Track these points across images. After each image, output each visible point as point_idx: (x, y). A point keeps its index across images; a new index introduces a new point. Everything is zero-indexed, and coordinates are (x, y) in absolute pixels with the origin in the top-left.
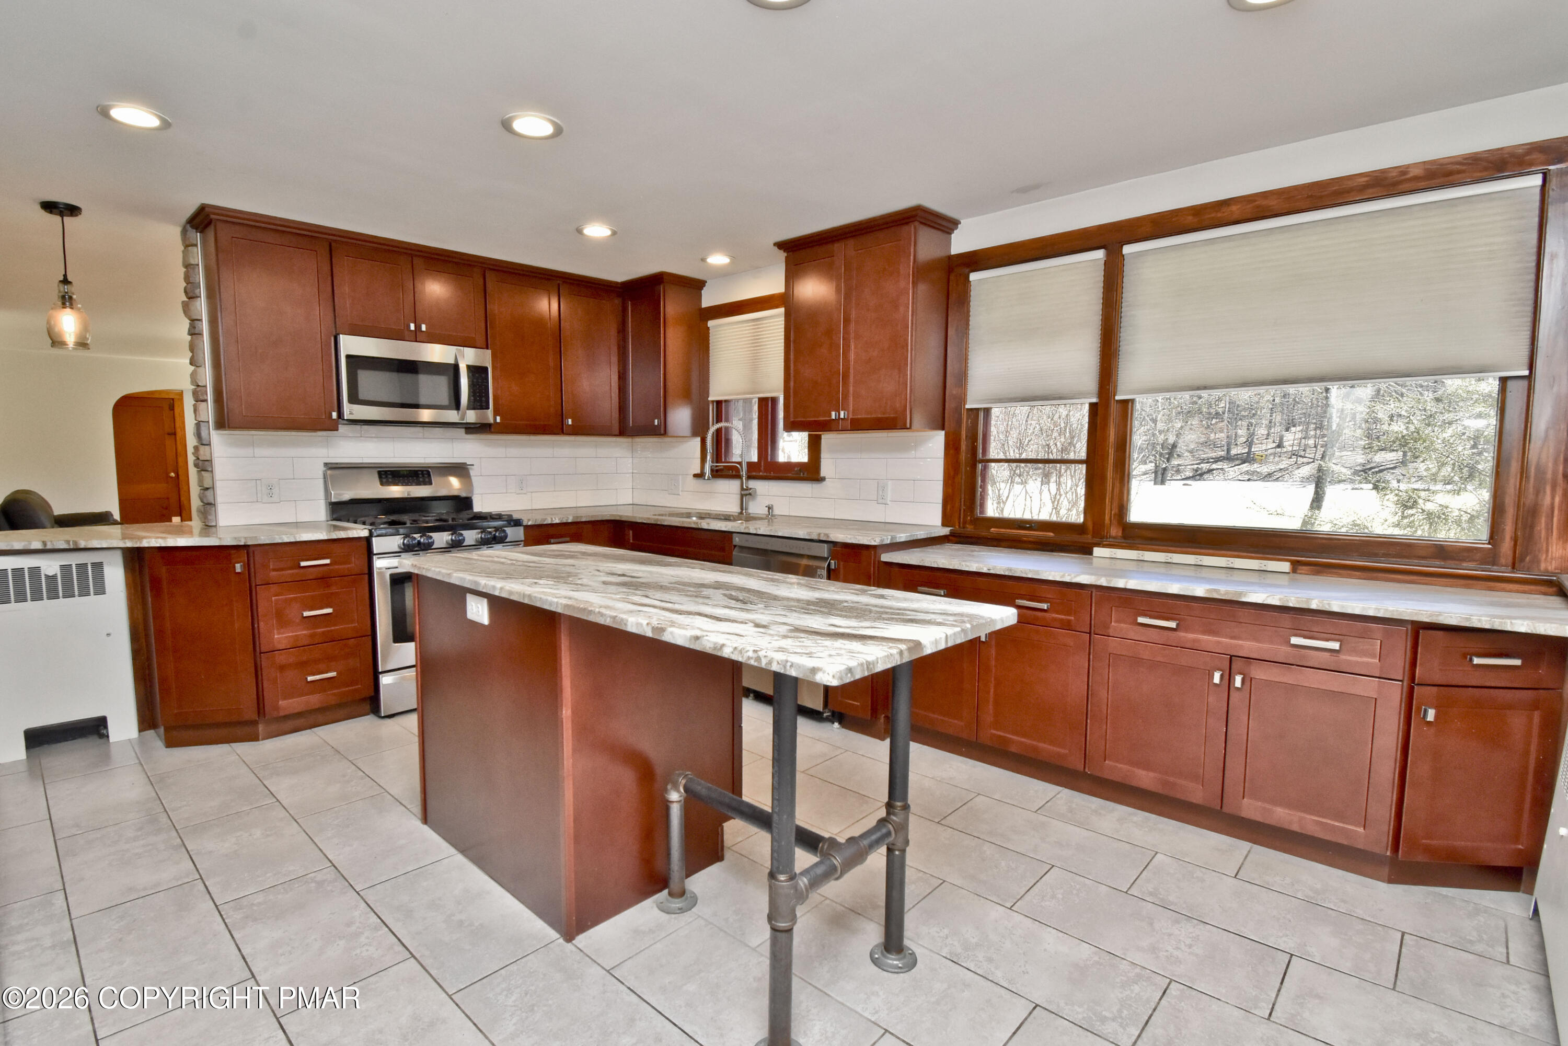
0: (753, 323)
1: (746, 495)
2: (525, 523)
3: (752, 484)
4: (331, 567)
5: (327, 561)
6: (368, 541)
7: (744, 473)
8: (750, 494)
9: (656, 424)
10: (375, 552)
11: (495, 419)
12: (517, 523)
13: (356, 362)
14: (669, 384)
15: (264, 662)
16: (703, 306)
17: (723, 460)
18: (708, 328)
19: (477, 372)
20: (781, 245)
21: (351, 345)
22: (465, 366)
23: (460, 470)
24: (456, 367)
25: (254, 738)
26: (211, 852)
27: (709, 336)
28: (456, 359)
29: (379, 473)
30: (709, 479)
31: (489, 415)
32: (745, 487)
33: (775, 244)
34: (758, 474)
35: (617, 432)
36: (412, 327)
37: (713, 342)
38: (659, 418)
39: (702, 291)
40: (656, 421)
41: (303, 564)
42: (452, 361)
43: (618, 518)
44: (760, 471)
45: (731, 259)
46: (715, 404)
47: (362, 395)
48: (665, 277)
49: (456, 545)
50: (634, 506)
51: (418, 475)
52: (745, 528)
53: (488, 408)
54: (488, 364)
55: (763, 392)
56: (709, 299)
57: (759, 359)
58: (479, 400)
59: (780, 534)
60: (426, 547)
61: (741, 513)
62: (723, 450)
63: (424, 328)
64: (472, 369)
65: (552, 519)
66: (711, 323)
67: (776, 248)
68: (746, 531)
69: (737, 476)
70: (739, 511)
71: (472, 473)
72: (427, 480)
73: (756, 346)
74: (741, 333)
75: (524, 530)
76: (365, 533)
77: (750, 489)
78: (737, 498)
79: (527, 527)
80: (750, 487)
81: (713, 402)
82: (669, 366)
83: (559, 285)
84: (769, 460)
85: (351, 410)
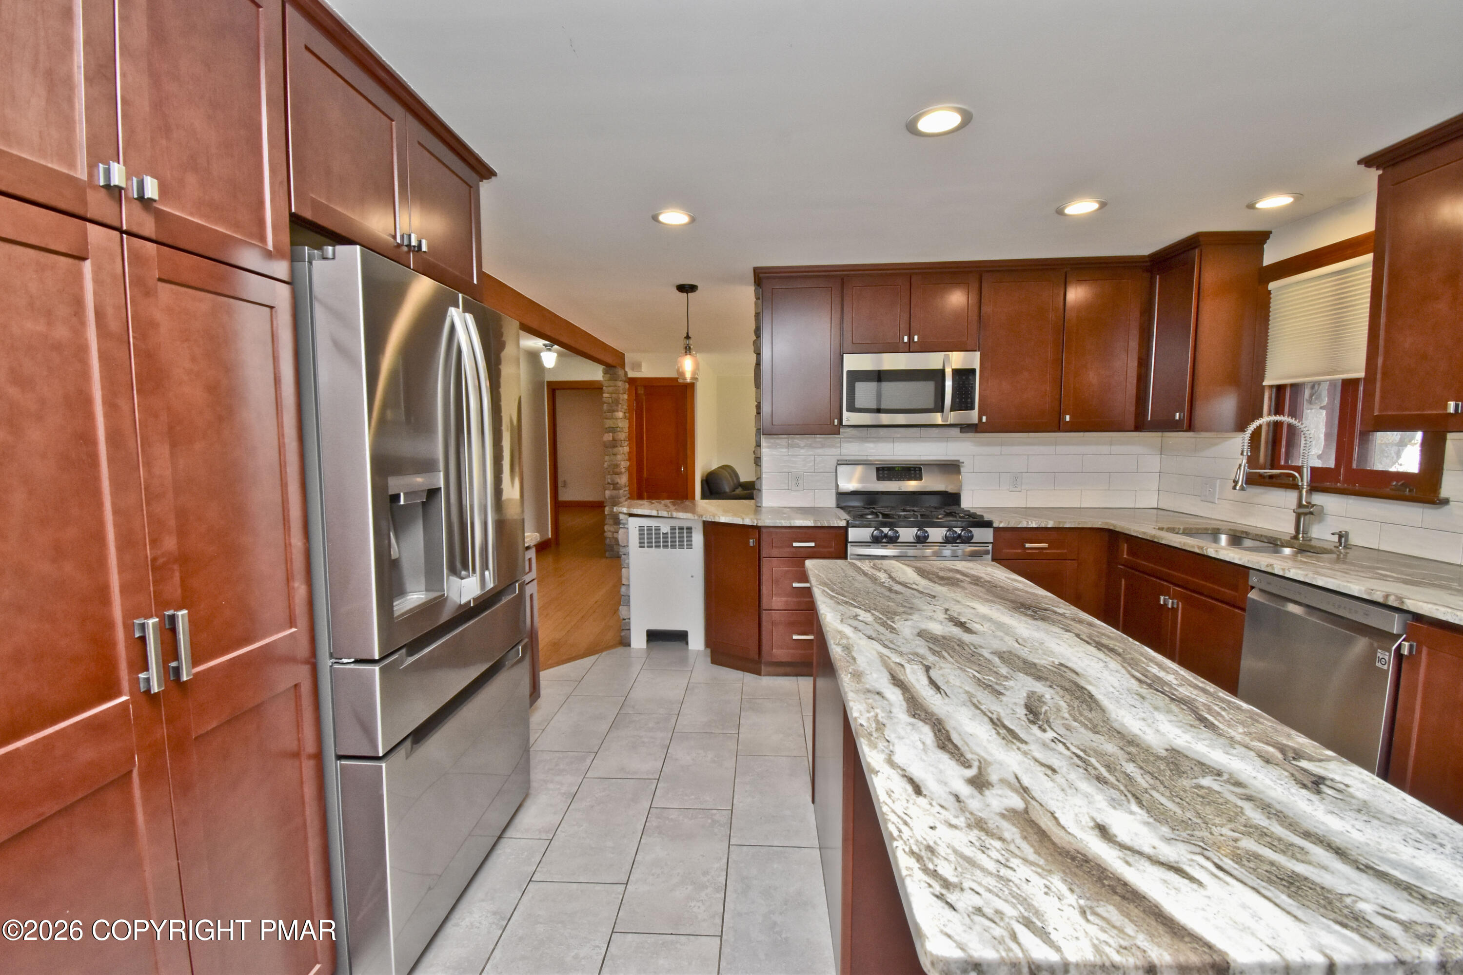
0: (1336, 278)
1: (1305, 514)
2: (995, 525)
3: (1319, 499)
4: (815, 549)
5: (813, 544)
6: (845, 530)
7: (1305, 480)
8: (1311, 513)
9: (1177, 417)
10: (850, 540)
11: (980, 419)
12: (988, 524)
13: (857, 376)
14: (1201, 368)
15: (765, 615)
16: (1264, 265)
17: (1282, 463)
18: (1269, 292)
19: (963, 376)
20: (1368, 162)
21: (853, 362)
22: (951, 370)
23: (952, 468)
24: (942, 372)
25: (758, 673)
26: (677, 759)
27: (1270, 303)
28: (944, 366)
29: (878, 469)
30: (1242, 489)
31: (973, 416)
32: (1304, 503)
33: (1360, 162)
34: (1333, 486)
35: (1133, 428)
36: (906, 339)
37: (1275, 310)
38: (1181, 411)
39: (1265, 246)
40: (1177, 415)
41: (795, 544)
42: (941, 367)
43: (1111, 528)
44: (1339, 481)
45: (1293, 197)
46: (1274, 391)
47: (858, 405)
48: (1201, 239)
49: (922, 540)
50: (1159, 511)
51: (912, 471)
52: (1267, 566)
53: (972, 408)
54: (977, 366)
55: (1347, 372)
56: (1271, 256)
57: (1344, 325)
58: (963, 401)
59: (1320, 583)
60: (893, 540)
61: (1296, 537)
62: (1283, 450)
63: (916, 338)
64: (957, 372)
65: (1028, 522)
66: (1272, 286)
67: (1362, 167)
68: (1269, 570)
69: (1294, 486)
70: (1292, 531)
71: (962, 470)
72: (918, 476)
73: (1339, 309)
74: (1317, 292)
75: (994, 531)
76: (843, 524)
77: (1313, 506)
78: (1293, 517)
79: (997, 530)
80: (1313, 502)
81: (1271, 387)
82: (1203, 346)
83: (1066, 273)
84: (1354, 466)
85: (849, 418)
